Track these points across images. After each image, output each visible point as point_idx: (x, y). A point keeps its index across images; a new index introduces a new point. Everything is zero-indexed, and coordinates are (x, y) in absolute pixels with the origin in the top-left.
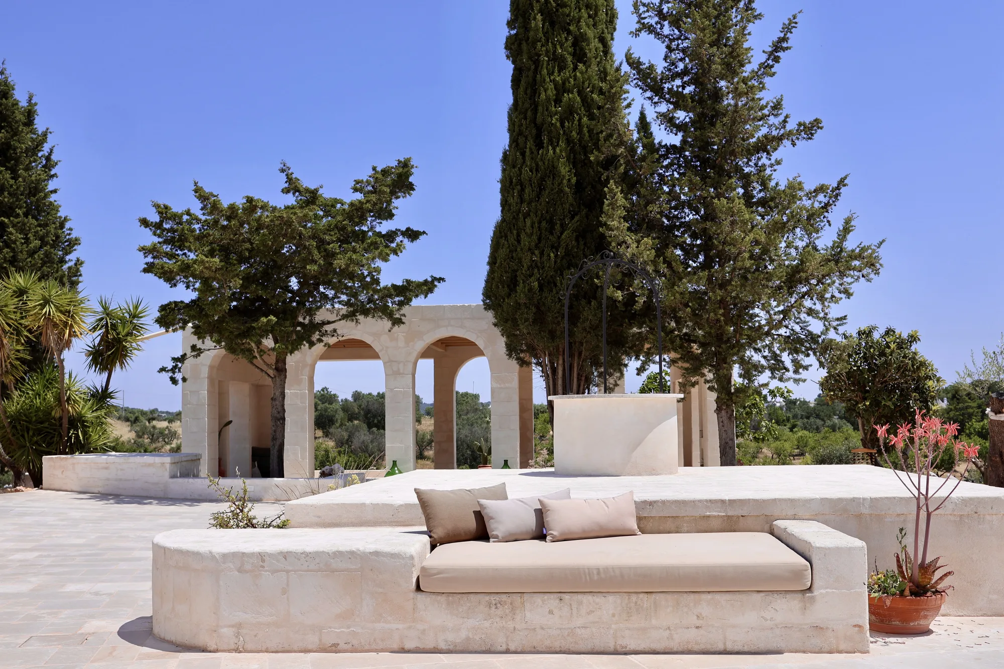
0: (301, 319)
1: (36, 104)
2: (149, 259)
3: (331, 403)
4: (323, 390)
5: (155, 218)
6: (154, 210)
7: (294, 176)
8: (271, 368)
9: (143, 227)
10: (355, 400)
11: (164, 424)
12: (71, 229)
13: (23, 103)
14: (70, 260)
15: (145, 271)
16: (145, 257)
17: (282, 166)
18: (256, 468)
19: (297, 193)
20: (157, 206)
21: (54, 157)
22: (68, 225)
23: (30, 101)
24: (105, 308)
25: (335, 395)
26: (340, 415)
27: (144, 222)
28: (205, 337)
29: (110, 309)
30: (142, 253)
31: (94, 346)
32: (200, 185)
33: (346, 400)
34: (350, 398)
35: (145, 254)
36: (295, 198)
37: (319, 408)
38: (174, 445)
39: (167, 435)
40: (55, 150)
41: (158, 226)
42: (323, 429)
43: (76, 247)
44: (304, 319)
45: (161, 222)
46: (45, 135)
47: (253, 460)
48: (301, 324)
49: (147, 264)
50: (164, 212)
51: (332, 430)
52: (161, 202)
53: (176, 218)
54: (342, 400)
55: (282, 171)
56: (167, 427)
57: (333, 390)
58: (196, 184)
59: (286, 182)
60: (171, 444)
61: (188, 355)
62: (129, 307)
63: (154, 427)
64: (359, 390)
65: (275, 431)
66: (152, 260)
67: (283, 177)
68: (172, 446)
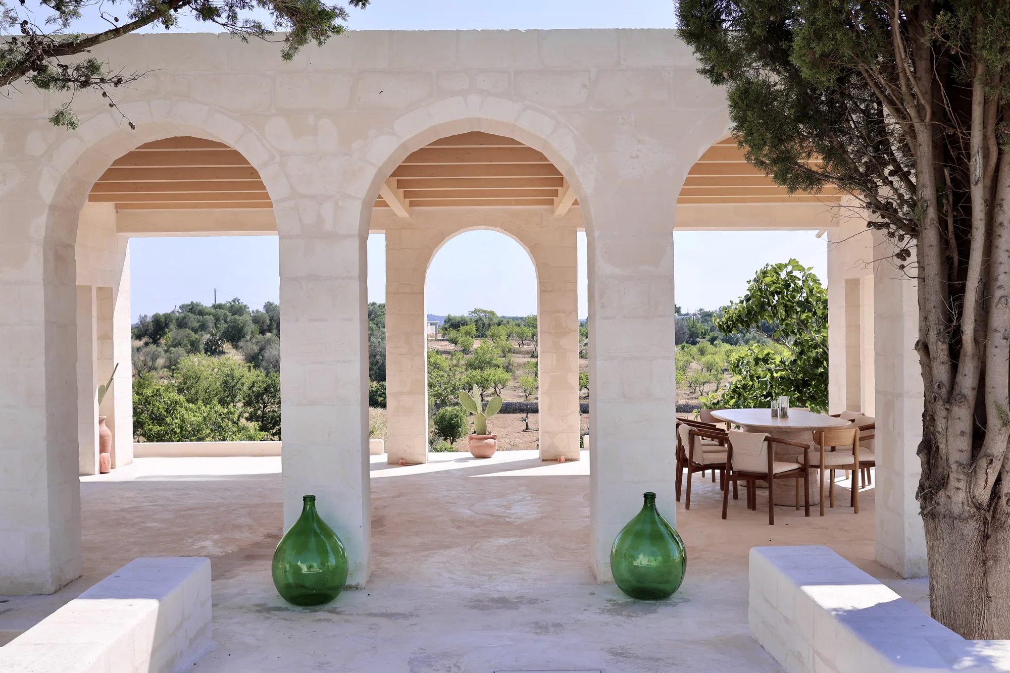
3: (241, 314)
4: (234, 301)
10: (267, 312)
25: (245, 306)
26: (251, 328)
33: (257, 311)
34: (262, 310)
37: (228, 319)
42: (232, 343)
51: (241, 344)
54: (253, 312)
57: (244, 301)
64: (271, 301)
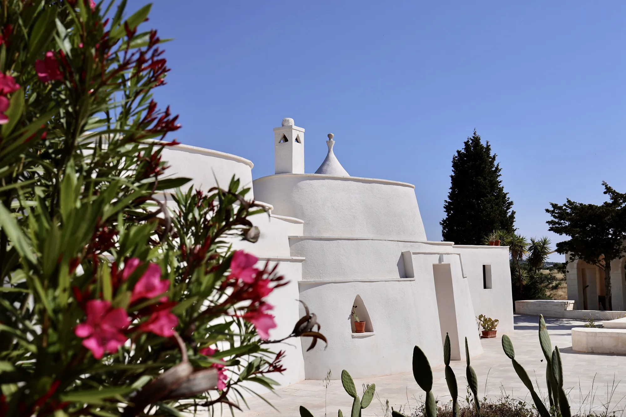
0: (615, 247)
1: (490, 145)
2: (551, 226)
5: (551, 209)
6: (551, 206)
7: (608, 186)
8: (604, 267)
9: (547, 212)
11: (547, 272)
12: (509, 198)
13: (485, 146)
14: (509, 212)
15: (549, 230)
16: (549, 225)
17: (603, 182)
18: (601, 305)
19: (610, 193)
20: (552, 204)
21: (499, 167)
22: (507, 196)
23: (487, 144)
24: (533, 242)
27: (547, 211)
28: (575, 256)
29: (535, 242)
30: (548, 224)
31: (530, 257)
32: (569, 199)
35: (549, 224)
36: (610, 196)
38: (554, 284)
39: (550, 278)
40: (499, 164)
41: (553, 212)
43: (511, 206)
44: (616, 247)
45: (554, 210)
46: (494, 157)
47: (599, 302)
48: (615, 249)
49: (550, 227)
50: (555, 206)
52: (554, 203)
53: (560, 208)
55: (603, 184)
56: (549, 274)
58: (567, 199)
59: (605, 189)
60: (552, 284)
61: (569, 262)
62: (542, 240)
63: (541, 274)
65: (607, 292)
66: (552, 226)
67: (604, 187)
68: (553, 285)
